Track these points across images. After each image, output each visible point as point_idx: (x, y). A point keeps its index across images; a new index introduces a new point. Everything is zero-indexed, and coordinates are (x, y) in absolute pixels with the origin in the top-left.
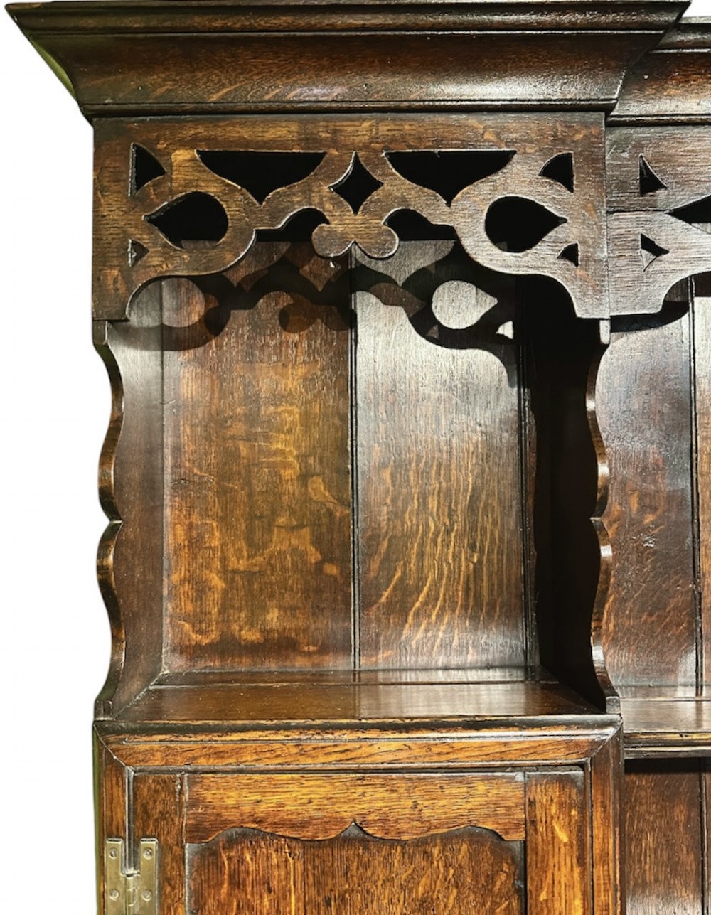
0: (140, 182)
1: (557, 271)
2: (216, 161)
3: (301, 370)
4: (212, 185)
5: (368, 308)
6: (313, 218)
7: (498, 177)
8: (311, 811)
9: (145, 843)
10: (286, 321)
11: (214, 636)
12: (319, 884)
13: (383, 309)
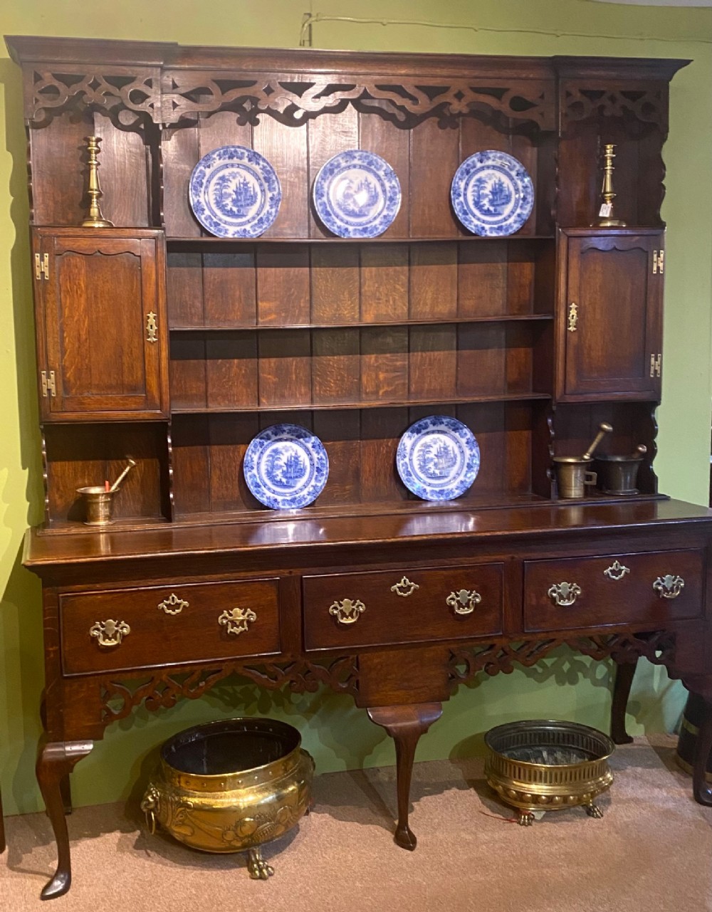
0: (36, 81)
1: (149, 110)
2: (58, 77)
3: (77, 137)
4: (56, 83)
5: (98, 117)
6: (83, 93)
7: (132, 84)
8: (87, 247)
9: (45, 254)
10: (72, 120)
11: (52, 222)
12: (89, 266)
13: (103, 118)
